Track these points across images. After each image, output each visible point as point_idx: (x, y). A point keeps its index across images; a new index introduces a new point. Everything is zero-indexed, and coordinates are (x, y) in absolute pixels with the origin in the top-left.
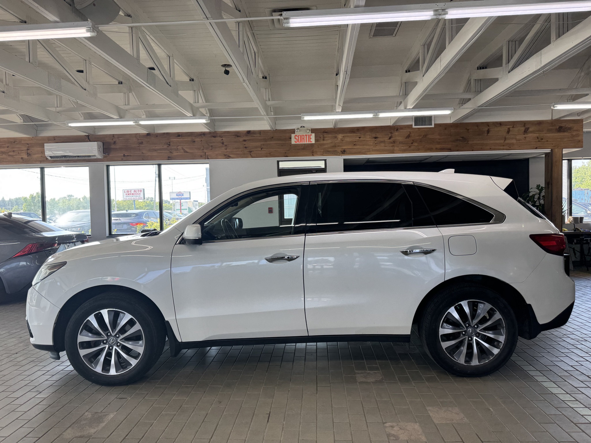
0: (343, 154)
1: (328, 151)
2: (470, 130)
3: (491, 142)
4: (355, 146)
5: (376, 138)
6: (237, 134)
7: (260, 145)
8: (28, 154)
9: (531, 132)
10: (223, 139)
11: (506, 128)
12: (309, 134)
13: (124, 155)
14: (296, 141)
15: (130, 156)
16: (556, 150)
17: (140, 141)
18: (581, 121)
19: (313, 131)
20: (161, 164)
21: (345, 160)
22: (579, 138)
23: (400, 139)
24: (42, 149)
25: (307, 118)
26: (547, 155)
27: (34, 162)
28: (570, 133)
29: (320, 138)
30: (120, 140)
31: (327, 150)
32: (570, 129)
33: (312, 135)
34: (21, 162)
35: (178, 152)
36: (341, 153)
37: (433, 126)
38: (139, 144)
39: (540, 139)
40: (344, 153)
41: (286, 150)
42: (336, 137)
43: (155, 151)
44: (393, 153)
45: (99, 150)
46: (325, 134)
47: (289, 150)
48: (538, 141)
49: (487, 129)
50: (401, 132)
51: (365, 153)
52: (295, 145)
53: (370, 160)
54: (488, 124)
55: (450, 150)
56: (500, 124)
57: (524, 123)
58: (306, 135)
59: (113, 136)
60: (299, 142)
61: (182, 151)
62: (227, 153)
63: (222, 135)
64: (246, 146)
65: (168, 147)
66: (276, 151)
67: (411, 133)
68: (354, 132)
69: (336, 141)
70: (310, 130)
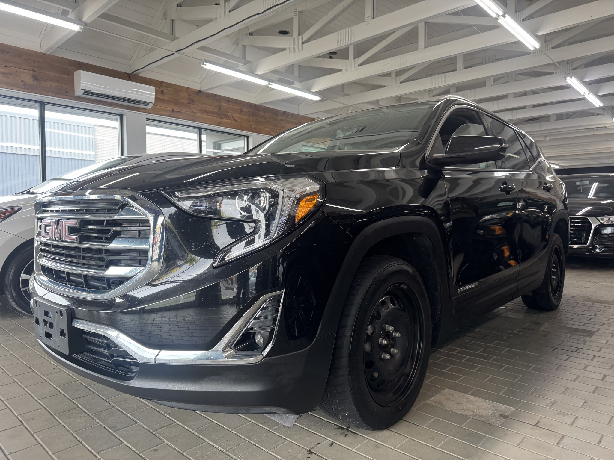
6: (276, 113)
8: (35, 78)
10: (266, 114)
13: (173, 111)
15: (180, 112)
17: (191, 97)
30: (168, 90)
35: (228, 119)
38: (190, 101)
43: (206, 112)
59: (161, 84)
61: (232, 119)
65: (219, 111)
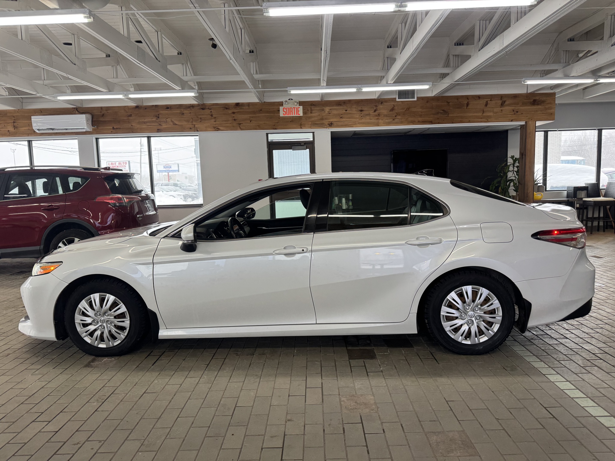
0: (329, 127)
1: (316, 124)
2: (450, 103)
3: (471, 114)
4: (342, 118)
5: (361, 111)
6: (226, 107)
7: (249, 117)
8: (15, 127)
9: (509, 105)
10: (212, 111)
11: (483, 102)
12: (297, 107)
13: (113, 128)
14: (284, 114)
15: (120, 128)
16: (530, 122)
17: (129, 114)
18: (554, 94)
19: (301, 103)
20: (151, 137)
21: (331, 132)
22: (552, 111)
23: (385, 112)
24: (29, 121)
25: (293, 92)
26: (522, 127)
27: (21, 135)
28: (543, 106)
29: (308, 110)
31: (314, 122)
32: (543, 102)
33: (299, 108)
34: (8, 135)
35: (167, 124)
36: (328, 125)
37: (415, 99)
38: (128, 117)
39: (515, 112)
40: (331, 126)
41: (274, 123)
42: (323, 110)
43: (145, 123)
44: (378, 125)
45: (88, 123)
46: (313, 106)
47: (278, 123)
48: (513, 113)
49: (467, 102)
50: (386, 105)
51: (352, 126)
52: (284, 118)
53: (356, 132)
54: (467, 97)
55: (431, 123)
56: (479, 97)
57: (501, 97)
58: (295, 108)
59: (102, 109)
60: (287, 115)
61: (172, 123)
62: (217, 125)
63: (211, 107)
64: (235, 118)
65: (157, 119)
66: (264, 123)
67: (394, 106)
68: (340, 105)
69: (323, 114)
70: (297, 103)
